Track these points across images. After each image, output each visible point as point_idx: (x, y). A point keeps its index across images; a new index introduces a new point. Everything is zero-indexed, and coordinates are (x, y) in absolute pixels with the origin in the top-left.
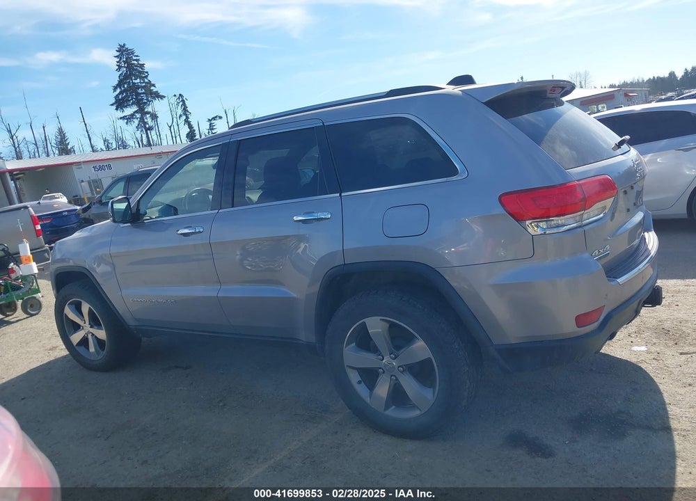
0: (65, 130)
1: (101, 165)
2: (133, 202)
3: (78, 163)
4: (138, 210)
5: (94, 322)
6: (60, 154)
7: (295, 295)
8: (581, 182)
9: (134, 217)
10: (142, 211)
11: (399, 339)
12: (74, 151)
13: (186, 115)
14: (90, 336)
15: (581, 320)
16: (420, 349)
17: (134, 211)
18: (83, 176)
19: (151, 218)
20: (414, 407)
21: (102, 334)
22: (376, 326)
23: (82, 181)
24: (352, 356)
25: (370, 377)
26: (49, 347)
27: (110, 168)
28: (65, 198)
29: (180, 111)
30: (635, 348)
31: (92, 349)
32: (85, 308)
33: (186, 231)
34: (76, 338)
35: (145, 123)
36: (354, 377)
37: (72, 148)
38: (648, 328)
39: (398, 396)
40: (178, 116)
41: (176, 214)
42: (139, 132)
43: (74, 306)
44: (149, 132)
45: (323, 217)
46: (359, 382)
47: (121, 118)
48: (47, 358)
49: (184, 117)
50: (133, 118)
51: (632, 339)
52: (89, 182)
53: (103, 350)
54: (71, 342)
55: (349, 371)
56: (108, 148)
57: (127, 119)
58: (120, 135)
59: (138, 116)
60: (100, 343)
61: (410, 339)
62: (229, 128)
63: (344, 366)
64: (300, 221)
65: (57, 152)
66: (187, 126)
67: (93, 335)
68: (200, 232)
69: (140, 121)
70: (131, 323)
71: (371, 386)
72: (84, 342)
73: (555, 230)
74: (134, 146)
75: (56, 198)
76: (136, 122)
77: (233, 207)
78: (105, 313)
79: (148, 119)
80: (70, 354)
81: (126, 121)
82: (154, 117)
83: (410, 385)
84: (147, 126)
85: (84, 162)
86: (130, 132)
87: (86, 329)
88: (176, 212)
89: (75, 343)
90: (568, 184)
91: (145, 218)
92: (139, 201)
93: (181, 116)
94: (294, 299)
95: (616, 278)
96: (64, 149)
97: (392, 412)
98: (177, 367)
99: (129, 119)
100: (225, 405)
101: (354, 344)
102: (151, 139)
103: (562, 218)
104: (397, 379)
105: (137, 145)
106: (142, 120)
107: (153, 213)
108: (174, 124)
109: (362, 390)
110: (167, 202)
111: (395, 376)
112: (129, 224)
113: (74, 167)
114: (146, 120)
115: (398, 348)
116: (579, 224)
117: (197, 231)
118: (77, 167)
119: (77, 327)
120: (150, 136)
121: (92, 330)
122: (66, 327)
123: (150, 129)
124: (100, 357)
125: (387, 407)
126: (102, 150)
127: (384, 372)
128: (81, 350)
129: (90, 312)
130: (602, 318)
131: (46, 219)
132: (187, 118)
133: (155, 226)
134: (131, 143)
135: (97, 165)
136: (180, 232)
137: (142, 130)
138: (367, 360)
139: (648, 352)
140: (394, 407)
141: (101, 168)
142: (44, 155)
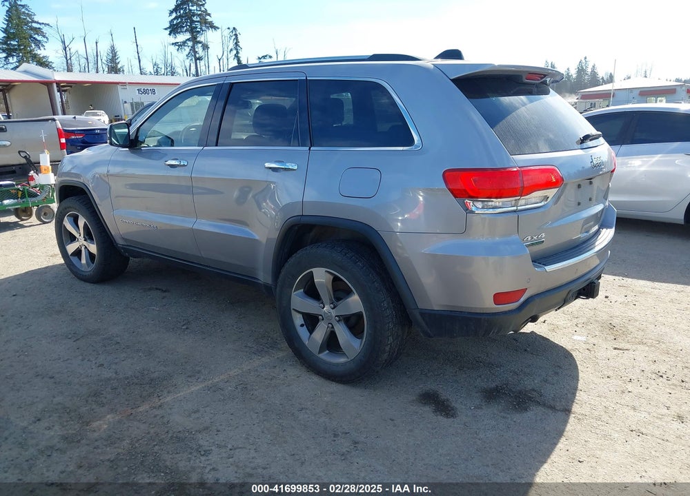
0: (117, 48)
1: (145, 89)
2: (133, 129)
3: (124, 84)
4: (137, 137)
5: (88, 236)
6: (109, 72)
7: (257, 238)
8: (522, 169)
9: (133, 143)
10: (140, 139)
11: (340, 291)
12: (123, 70)
13: (237, 49)
14: (83, 249)
15: (499, 298)
16: (355, 303)
17: (133, 137)
18: (127, 97)
19: (149, 146)
20: (344, 354)
21: (93, 248)
22: (321, 276)
23: (125, 102)
24: (299, 302)
25: (312, 321)
26: (51, 254)
27: (153, 92)
28: (107, 116)
29: (231, 45)
30: (575, 337)
31: (84, 261)
32: (82, 222)
33: (173, 162)
34: (71, 248)
35: (196, 52)
36: (298, 320)
37: (121, 67)
38: (597, 321)
39: (331, 343)
40: (229, 50)
41: (172, 145)
42: (188, 60)
43: (72, 218)
44: (198, 61)
45: (291, 167)
46: (302, 325)
47: (173, 44)
48: (46, 263)
49: (234, 52)
50: (184, 46)
51: (577, 329)
52: (132, 104)
53: (93, 263)
54: (66, 251)
55: (294, 313)
56: (157, 73)
57: (179, 46)
58: (169, 61)
59: (190, 44)
60: (91, 256)
61: (348, 293)
62: (229, 70)
63: (290, 308)
64: (270, 168)
65: (107, 69)
66: (236, 61)
67: (86, 247)
68: (184, 165)
69: (190, 50)
70: (120, 242)
71: (311, 331)
72: (78, 253)
73: (491, 211)
74: (182, 73)
75: (98, 115)
76: (187, 50)
77: (217, 145)
78: (98, 229)
79: (199, 48)
80: (66, 262)
81: (177, 47)
82: (206, 47)
83: (343, 334)
84: (197, 56)
85: (129, 83)
86: (180, 59)
87: (80, 242)
88: (172, 143)
89: (70, 253)
90: (510, 169)
91: (143, 145)
92: (138, 129)
93: (231, 50)
94: (257, 240)
95: (545, 265)
96: (114, 68)
97: (326, 356)
98: (157, 289)
99: (180, 46)
100: (187, 328)
101: (302, 290)
102: (199, 69)
103: (499, 200)
104: (333, 327)
105: (185, 73)
106: (193, 48)
107: (151, 143)
108: (225, 57)
109: (303, 332)
110: (166, 133)
111: (331, 324)
112: (127, 149)
113: (119, 87)
114: (197, 50)
115: (338, 299)
116: (515, 208)
117: (182, 164)
118: (123, 87)
119: (73, 238)
120: (198, 66)
121: (85, 243)
122: (64, 237)
123: (200, 59)
124: (89, 269)
125: (320, 351)
126: (151, 74)
127: (323, 319)
128: (74, 260)
129: (85, 226)
130: (522, 299)
131: (80, 134)
132: (238, 53)
133: (150, 154)
134: (179, 70)
135: (142, 87)
136: (168, 163)
137: (192, 59)
138: (311, 306)
139: (585, 343)
140: (327, 351)
141: (145, 92)
142: (94, 71)
